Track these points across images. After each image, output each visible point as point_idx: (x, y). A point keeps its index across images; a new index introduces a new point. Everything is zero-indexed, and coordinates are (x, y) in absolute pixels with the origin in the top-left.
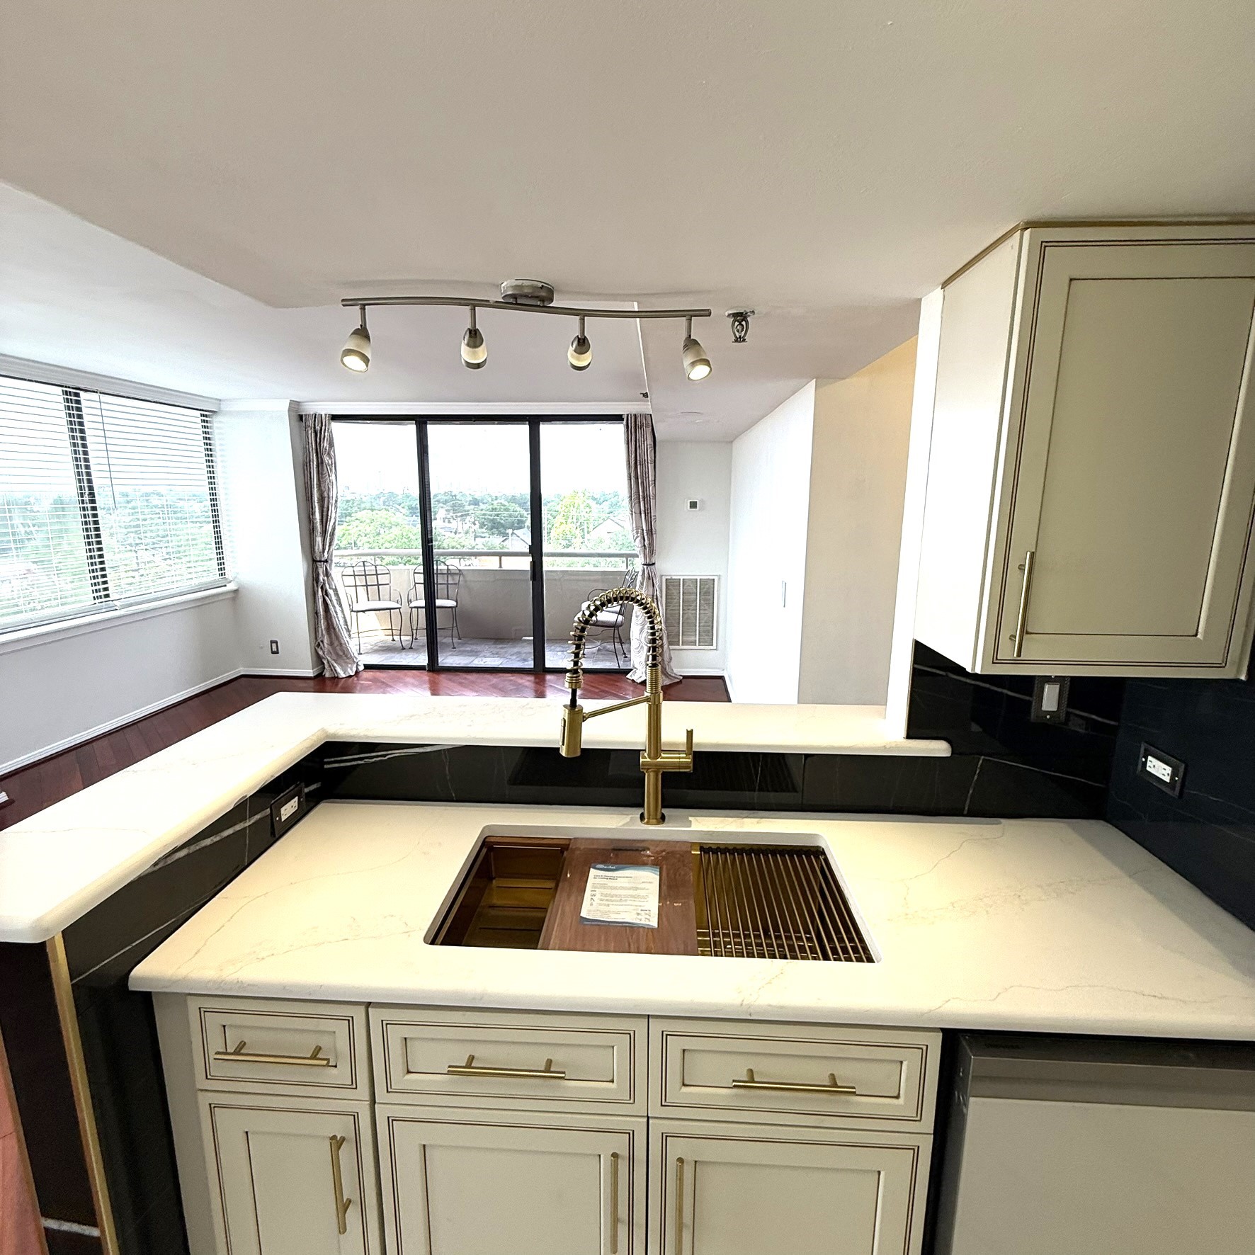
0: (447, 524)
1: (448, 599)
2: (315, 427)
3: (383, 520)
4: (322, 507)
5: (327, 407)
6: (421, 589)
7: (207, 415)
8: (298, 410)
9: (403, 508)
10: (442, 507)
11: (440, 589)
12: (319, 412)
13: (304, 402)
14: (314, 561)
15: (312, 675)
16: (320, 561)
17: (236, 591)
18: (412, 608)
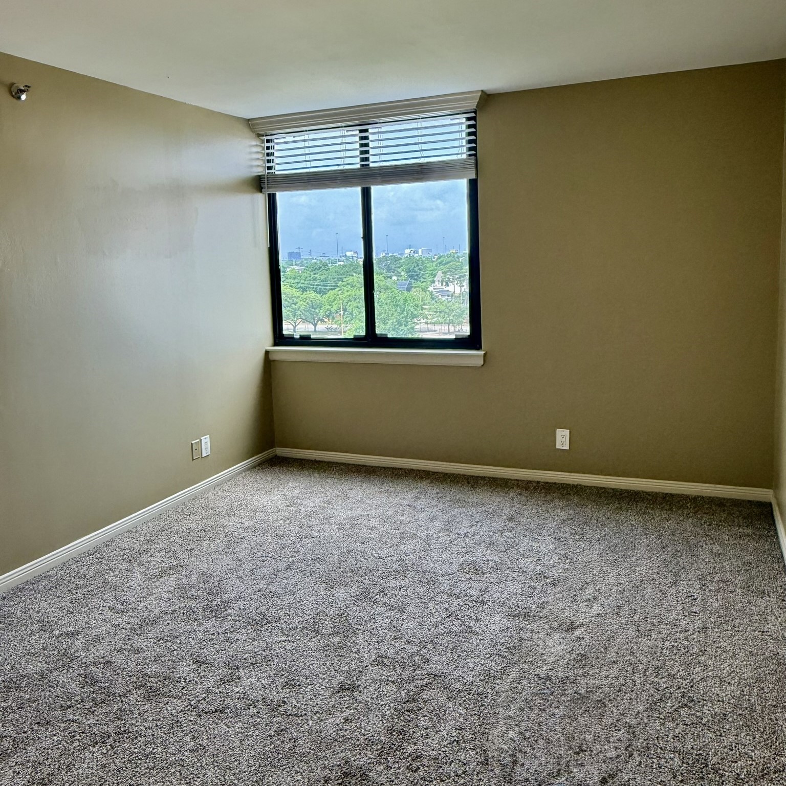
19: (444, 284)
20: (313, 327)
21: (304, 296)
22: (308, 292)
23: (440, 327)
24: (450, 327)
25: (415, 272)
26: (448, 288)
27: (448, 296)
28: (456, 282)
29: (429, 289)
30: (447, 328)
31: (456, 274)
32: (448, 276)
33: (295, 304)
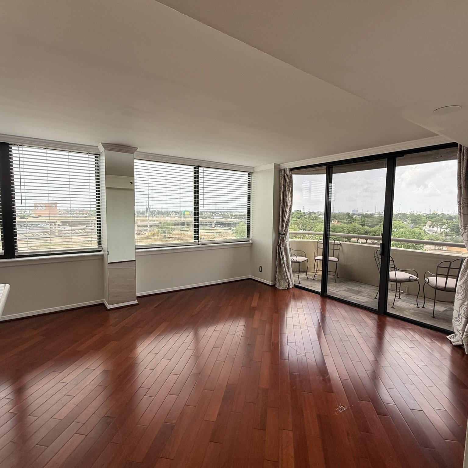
0: (431, 228)
1: (333, 257)
2: (284, 175)
3: (396, 225)
4: (283, 210)
5: (289, 165)
6: (321, 251)
7: (250, 174)
8: (279, 168)
9: (409, 220)
10: (430, 220)
11: (330, 252)
12: (286, 168)
13: (281, 164)
14: (279, 234)
15: (271, 285)
16: (281, 234)
17: (252, 244)
18: (316, 260)
19: (431, 227)
20: (366, 241)
21: (363, 228)
22: (365, 226)
23: (430, 247)
24: (436, 247)
25: (416, 221)
26: (433, 229)
27: (433, 232)
28: (439, 226)
29: (423, 229)
30: (434, 247)
31: (439, 223)
32: (434, 224)
33: (359, 231)
